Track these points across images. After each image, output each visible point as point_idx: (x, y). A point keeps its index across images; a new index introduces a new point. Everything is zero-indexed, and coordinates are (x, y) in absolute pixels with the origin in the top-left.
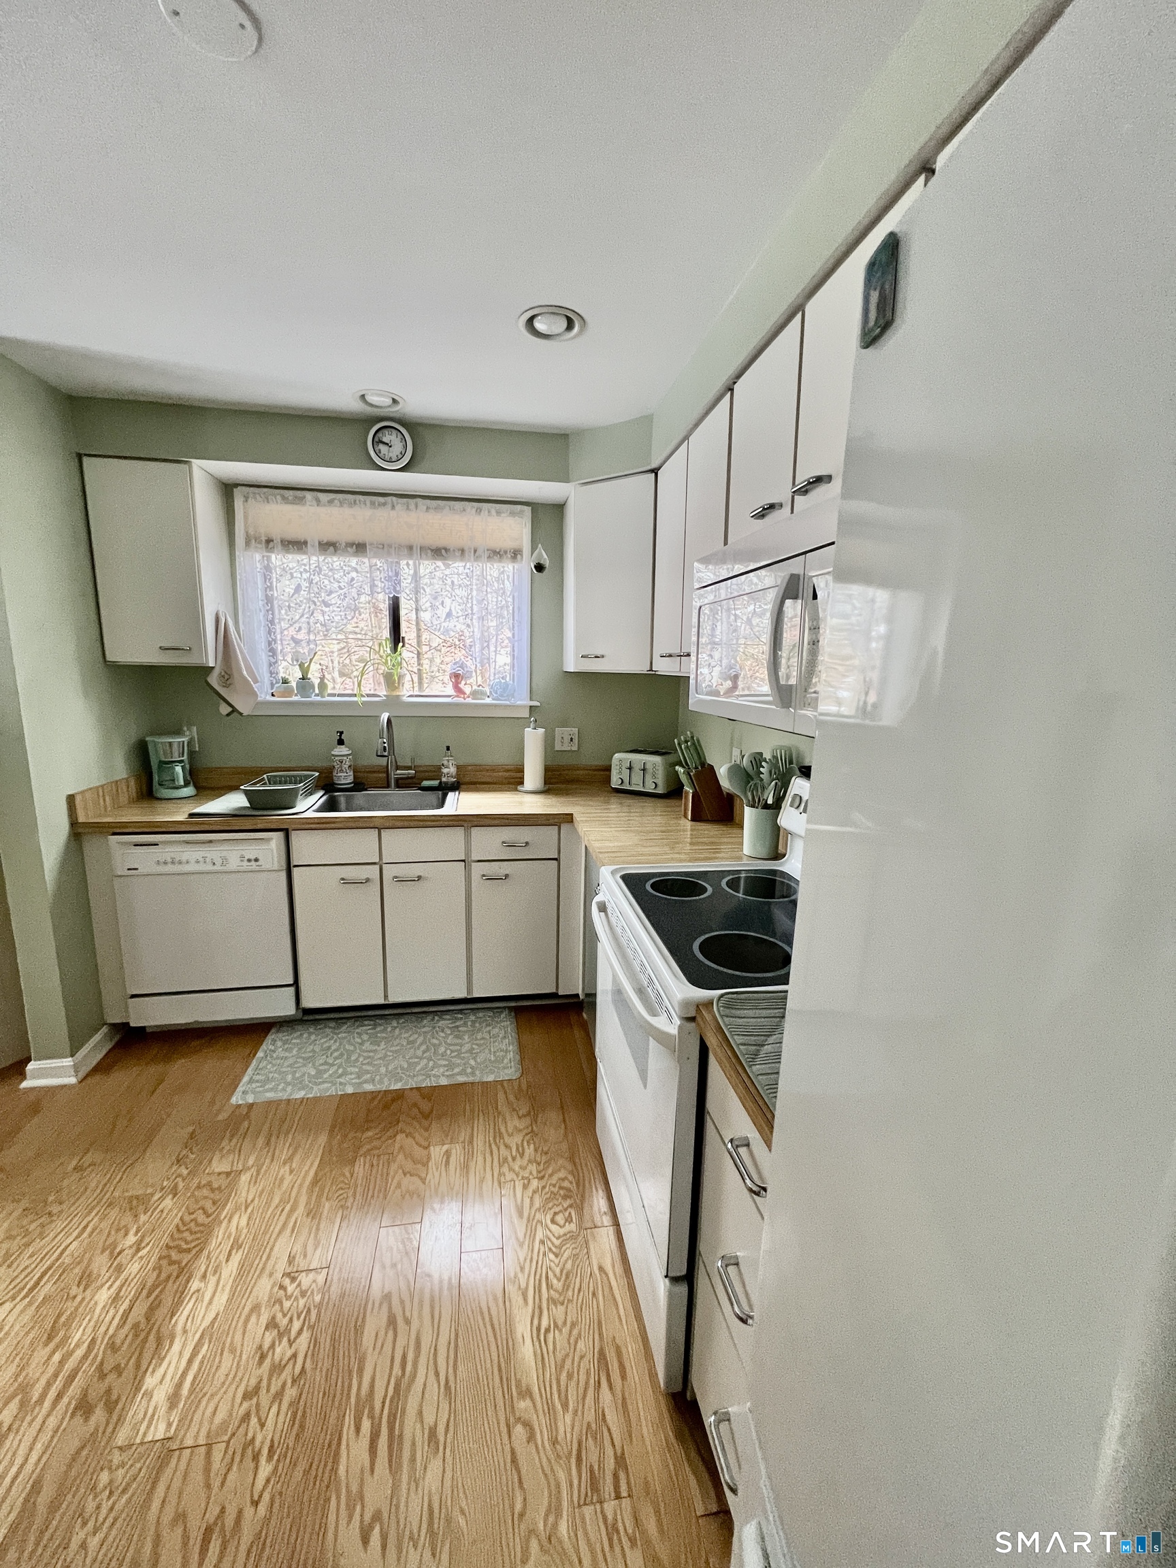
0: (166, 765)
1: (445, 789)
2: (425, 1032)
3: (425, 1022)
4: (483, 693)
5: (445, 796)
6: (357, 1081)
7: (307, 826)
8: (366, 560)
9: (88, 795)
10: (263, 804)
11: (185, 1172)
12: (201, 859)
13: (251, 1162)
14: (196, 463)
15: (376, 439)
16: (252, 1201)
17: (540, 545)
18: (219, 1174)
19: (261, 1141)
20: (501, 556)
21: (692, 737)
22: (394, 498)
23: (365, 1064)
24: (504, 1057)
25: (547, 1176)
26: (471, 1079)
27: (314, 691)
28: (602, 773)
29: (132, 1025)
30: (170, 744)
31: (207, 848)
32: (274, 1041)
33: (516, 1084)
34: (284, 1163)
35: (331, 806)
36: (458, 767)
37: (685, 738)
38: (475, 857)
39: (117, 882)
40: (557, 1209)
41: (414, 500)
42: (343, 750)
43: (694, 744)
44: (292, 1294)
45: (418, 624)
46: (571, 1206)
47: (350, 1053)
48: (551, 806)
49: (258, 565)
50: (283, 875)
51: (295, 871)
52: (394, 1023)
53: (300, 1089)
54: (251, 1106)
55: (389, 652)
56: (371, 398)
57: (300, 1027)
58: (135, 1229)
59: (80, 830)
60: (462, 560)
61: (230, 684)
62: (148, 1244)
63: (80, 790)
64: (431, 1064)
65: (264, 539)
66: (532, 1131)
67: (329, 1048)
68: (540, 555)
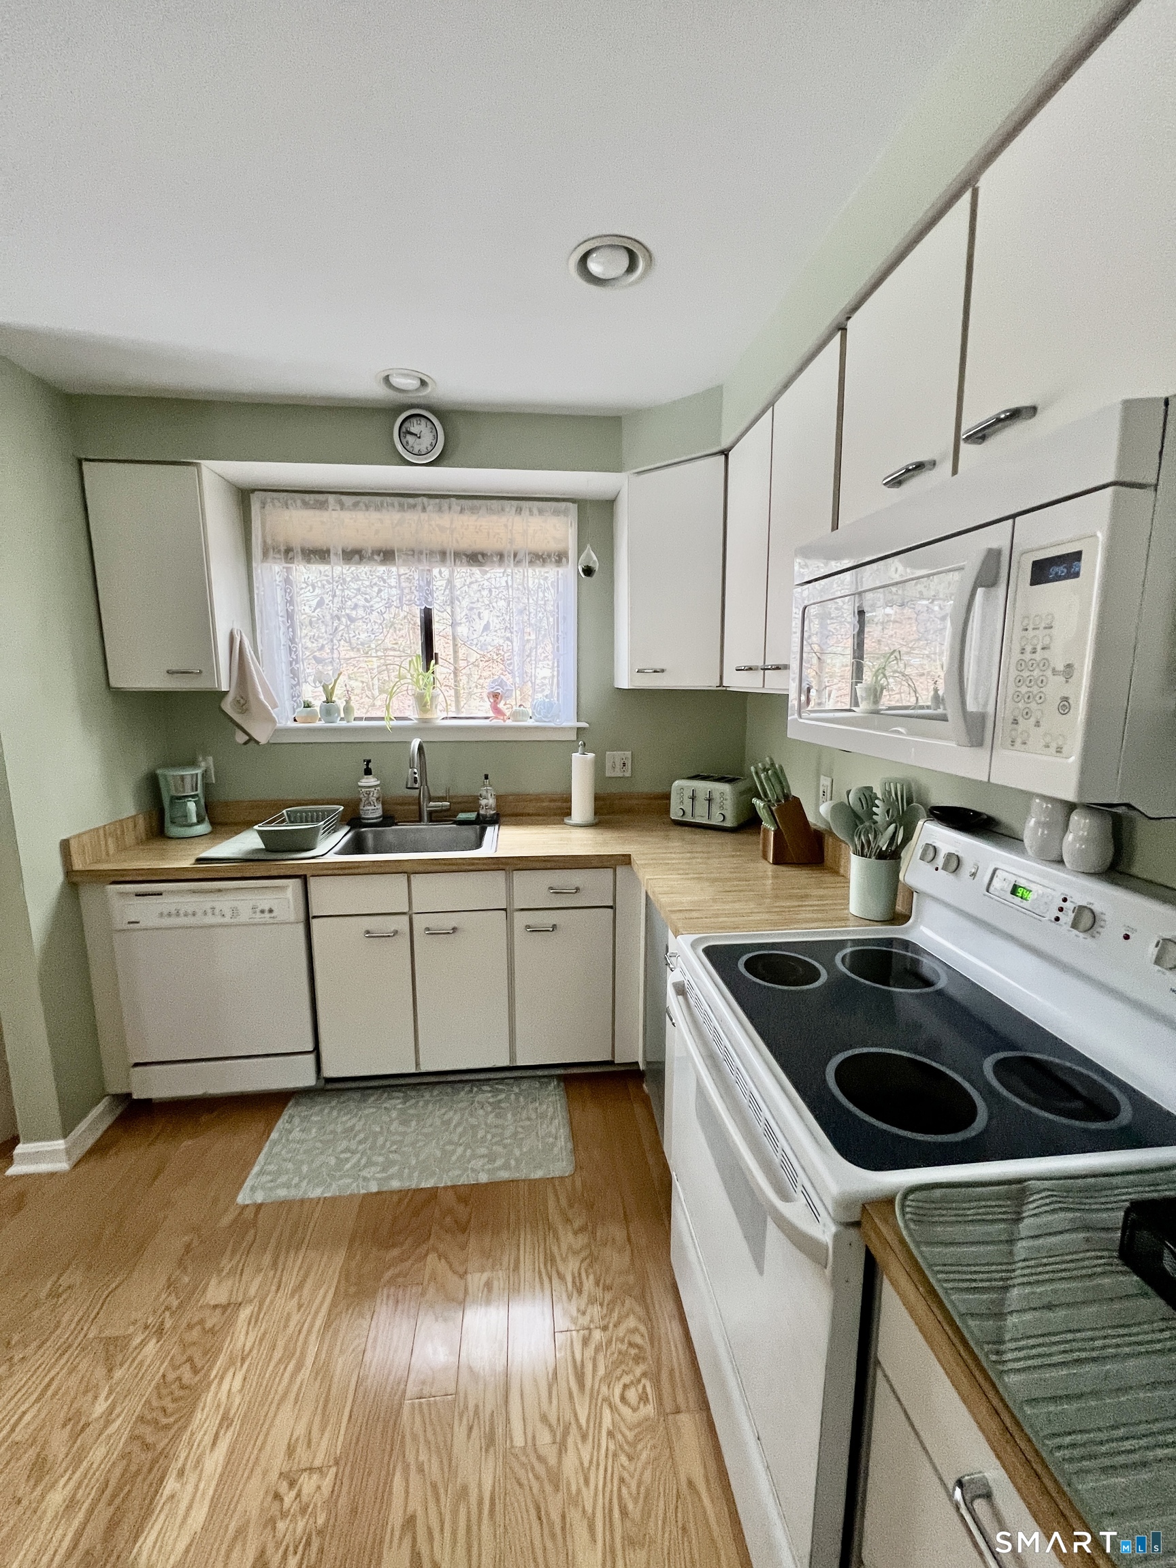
0: (179, 800)
1: (483, 823)
2: (461, 1109)
3: (462, 1093)
4: (524, 714)
5: (483, 831)
6: (384, 1175)
7: (330, 872)
8: (394, 569)
9: (86, 839)
10: (277, 845)
11: (175, 1303)
12: (209, 911)
13: (252, 1291)
14: (205, 464)
15: (404, 430)
16: (251, 1351)
17: (588, 546)
18: (215, 1307)
19: (267, 1259)
20: (544, 561)
21: (773, 764)
22: (425, 500)
23: (391, 1152)
24: (554, 1145)
25: (611, 1325)
26: (516, 1175)
27: (339, 714)
28: (660, 802)
29: (135, 1097)
30: (182, 778)
31: (214, 897)
32: (291, 1117)
33: (568, 1182)
34: (292, 1296)
35: (357, 846)
36: (498, 798)
37: (763, 765)
38: (517, 907)
39: (116, 936)
40: (626, 1379)
41: (448, 500)
42: (370, 781)
43: (775, 773)
44: (289, 1511)
45: (454, 639)
46: (644, 1374)
47: (376, 1135)
48: (605, 843)
49: (278, 579)
50: (301, 928)
51: (314, 922)
52: (427, 1095)
53: (318, 1185)
54: (259, 1207)
55: (421, 670)
56: (397, 381)
57: (320, 1099)
58: (107, 1389)
59: (75, 879)
60: (500, 566)
61: (247, 710)
62: (118, 1416)
63: (77, 832)
64: (469, 1152)
65: (283, 548)
66: (591, 1254)
67: (352, 1128)
68: (589, 555)
